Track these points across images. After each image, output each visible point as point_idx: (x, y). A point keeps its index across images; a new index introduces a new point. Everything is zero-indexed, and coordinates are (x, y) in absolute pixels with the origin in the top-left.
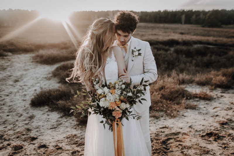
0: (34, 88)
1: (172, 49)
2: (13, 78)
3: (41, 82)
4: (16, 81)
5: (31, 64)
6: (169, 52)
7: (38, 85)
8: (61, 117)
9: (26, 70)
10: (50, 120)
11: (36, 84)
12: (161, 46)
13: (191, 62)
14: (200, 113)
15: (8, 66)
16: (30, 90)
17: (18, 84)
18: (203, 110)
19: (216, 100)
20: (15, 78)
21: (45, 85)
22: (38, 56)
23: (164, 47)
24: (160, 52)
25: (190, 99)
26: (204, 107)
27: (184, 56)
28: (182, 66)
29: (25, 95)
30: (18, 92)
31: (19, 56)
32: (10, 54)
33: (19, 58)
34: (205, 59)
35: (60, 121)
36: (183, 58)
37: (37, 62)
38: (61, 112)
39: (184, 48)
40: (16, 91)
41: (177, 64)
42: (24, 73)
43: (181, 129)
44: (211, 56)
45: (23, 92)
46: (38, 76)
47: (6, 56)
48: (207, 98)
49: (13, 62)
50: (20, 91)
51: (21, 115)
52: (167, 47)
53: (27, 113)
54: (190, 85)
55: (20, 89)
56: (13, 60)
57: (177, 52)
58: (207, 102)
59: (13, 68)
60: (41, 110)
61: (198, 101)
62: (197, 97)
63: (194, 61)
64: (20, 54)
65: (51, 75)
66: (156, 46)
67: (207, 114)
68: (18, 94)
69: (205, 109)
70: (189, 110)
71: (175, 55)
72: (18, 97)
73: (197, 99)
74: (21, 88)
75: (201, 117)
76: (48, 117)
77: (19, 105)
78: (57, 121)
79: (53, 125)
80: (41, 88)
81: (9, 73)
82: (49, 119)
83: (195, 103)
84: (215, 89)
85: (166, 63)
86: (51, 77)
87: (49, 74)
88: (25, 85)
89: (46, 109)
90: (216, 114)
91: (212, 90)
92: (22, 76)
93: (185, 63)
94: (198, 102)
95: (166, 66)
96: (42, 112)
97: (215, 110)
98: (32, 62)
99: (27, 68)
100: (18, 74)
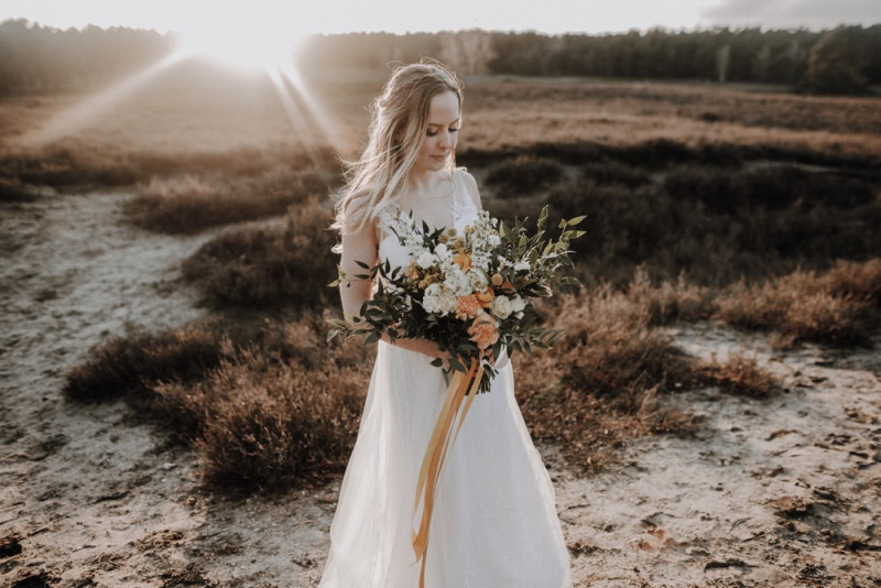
0: (103, 326)
1: (659, 178)
2: (38, 285)
3: (137, 300)
4: (47, 296)
5: (114, 229)
6: (640, 191)
7: (122, 312)
8: (158, 451)
9: (90, 254)
10: (113, 461)
11: (115, 307)
12: (614, 165)
13: (725, 232)
14: (708, 457)
15: (28, 237)
16: (87, 331)
17: (52, 306)
18: (725, 443)
19: (792, 398)
20: (45, 286)
21: (145, 313)
22: (142, 201)
23: (625, 169)
24: (606, 190)
25: (685, 388)
26: (734, 430)
27: (700, 206)
28: (688, 245)
29: (62, 352)
30: (41, 339)
31: (79, 199)
32: (48, 191)
33: (74, 207)
34: (783, 219)
35: (147, 468)
36: (696, 213)
37: (137, 224)
38: (164, 429)
39: (705, 174)
40: (33, 333)
41: (669, 236)
42: (82, 264)
43: (609, 529)
44: (806, 208)
45: (58, 340)
46: (129, 276)
47: (30, 199)
48: (753, 390)
49: (50, 222)
50: (51, 336)
51: (19, 435)
52: (637, 172)
53: (43, 428)
54: (702, 326)
55: (51, 329)
56: (52, 215)
57: (675, 189)
58: (752, 405)
59: (45, 246)
60: (97, 418)
61: (712, 399)
62: (711, 382)
63: (736, 228)
64: (84, 192)
65: (176, 275)
66: (597, 166)
67: (736, 460)
68: (36, 349)
69: (733, 436)
70: (664, 442)
71: (665, 201)
72: (32, 361)
73: (710, 392)
74: (54, 323)
75: (708, 475)
76: (112, 448)
77: (27, 392)
78: (137, 468)
79: (115, 485)
80: (129, 326)
81: (25, 266)
82: (110, 455)
83: (699, 410)
84: (797, 345)
85: (625, 233)
86: (177, 281)
87: (173, 269)
88: (73, 313)
89: (118, 411)
90: (776, 462)
91: (782, 352)
92: (70, 275)
93: (699, 235)
94: (715, 406)
95: (624, 244)
96: (98, 426)
97: (775, 445)
98: (120, 223)
99: (94, 246)
100: (60, 268)
